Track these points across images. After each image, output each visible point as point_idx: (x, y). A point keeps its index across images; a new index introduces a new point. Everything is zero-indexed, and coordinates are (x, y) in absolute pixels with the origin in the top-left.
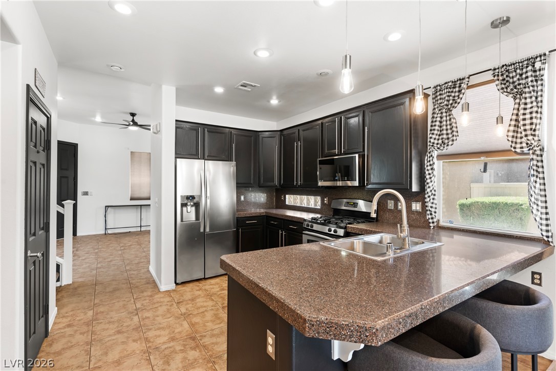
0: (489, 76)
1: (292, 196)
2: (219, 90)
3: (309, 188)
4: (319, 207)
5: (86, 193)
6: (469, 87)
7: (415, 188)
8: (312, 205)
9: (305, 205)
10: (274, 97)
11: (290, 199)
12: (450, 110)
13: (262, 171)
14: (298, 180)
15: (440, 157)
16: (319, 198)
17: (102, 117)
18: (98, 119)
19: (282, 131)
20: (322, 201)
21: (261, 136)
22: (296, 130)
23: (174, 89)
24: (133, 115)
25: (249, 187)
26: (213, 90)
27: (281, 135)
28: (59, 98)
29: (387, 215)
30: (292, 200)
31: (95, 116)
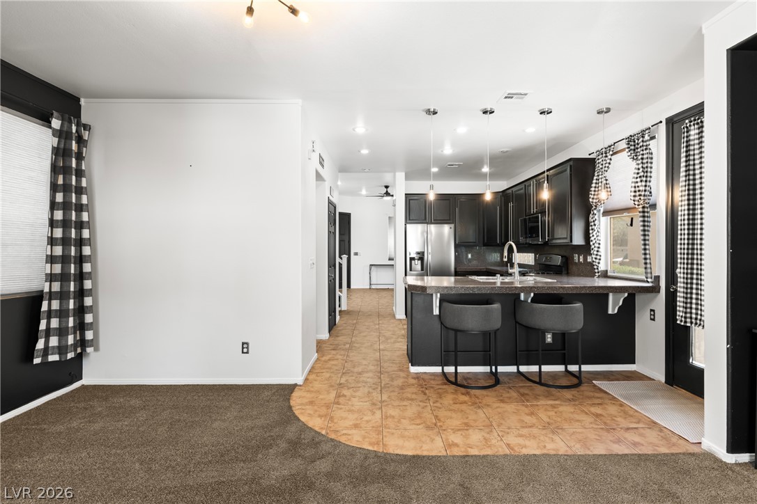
0: (623, 145)
5: (356, 254)
6: (614, 154)
10: (485, 167)
12: (603, 173)
13: (486, 230)
15: (606, 213)
17: (367, 191)
18: (364, 192)
23: (404, 173)
24: (387, 187)
25: (475, 246)
27: (502, 196)
28: (339, 183)
29: (575, 268)
31: (361, 191)
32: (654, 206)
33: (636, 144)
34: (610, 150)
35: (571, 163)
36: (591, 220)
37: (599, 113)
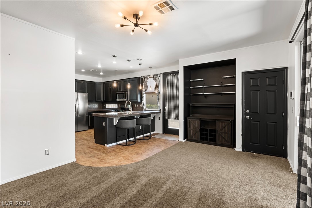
0: (152, 76)
1: (108, 105)
2: (83, 70)
3: (113, 102)
4: (117, 108)
6: (149, 78)
7: (139, 101)
8: (115, 107)
9: (112, 107)
10: (102, 72)
11: (107, 106)
12: (146, 83)
13: (97, 96)
14: (110, 99)
15: (145, 93)
16: (117, 105)
19: (104, 82)
20: (118, 106)
21: (96, 84)
22: (109, 83)
25: (91, 102)
26: (81, 70)
27: (104, 84)
29: (135, 108)
30: (108, 106)
32: (160, 93)
33: (156, 77)
34: (147, 77)
35: (138, 78)
36: (142, 95)
37: (149, 67)
